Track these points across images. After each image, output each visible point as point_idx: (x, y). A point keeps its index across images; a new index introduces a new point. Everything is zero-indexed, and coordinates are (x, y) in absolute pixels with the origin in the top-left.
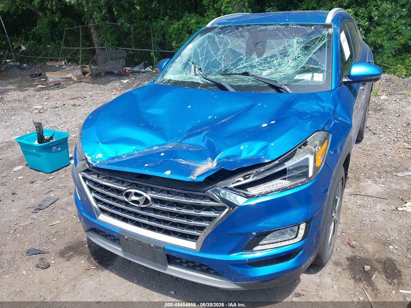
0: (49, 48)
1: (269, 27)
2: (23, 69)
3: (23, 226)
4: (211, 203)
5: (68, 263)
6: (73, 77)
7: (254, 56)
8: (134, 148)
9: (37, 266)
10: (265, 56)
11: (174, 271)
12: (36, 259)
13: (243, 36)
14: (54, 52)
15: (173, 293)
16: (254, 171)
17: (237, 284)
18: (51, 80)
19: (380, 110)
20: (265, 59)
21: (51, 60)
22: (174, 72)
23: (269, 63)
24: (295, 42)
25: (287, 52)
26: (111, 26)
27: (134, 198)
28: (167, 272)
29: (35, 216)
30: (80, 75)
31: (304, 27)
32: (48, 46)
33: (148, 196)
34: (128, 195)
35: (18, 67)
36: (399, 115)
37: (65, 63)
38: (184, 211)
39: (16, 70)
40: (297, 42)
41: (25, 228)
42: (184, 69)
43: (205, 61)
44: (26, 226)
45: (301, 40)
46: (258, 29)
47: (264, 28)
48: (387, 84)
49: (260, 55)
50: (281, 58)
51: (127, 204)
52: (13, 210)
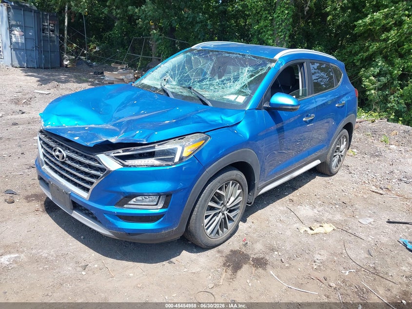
0: (118, 52)
1: (231, 55)
2: (91, 66)
3: (13, 175)
4: (98, 165)
5: (27, 204)
6: (125, 79)
7: (216, 77)
8: (76, 122)
9: (5, 201)
10: (223, 78)
11: (76, 215)
12: (8, 196)
13: (212, 60)
14: (121, 56)
15: (82, 237)
16: (133, 148)
17: (110, 232)
18: (106, 79)
19: (377, 156)
20: (222, 81)
21: (117, 63)
22: (152, 78)
23: (224, 84)
24: (246, 71)
25: (239, 78)
26: (168, 40)
27: (57, 153)
28: (72, 215)
29: (26, 171)
30: (132, 79)
31: (255, 59)
32: (118, 50)
33: (65, 153)
34: (55, 151)
35: (88, 64)
36: (392, 164)
37: (126, 67)
38: (83, 169)
39: (85, 66)
40: (248, 71)
41: (14, 176)
42: (161, 78)
43: (180, 75)
44: (16, 175)
45: (251, 69)
46: (224, 55)
47: (227, 55)
48: (403, 135)
49: (220, 77)
50: (233, 82)
51: (53, 156)
52: (15, 164)
